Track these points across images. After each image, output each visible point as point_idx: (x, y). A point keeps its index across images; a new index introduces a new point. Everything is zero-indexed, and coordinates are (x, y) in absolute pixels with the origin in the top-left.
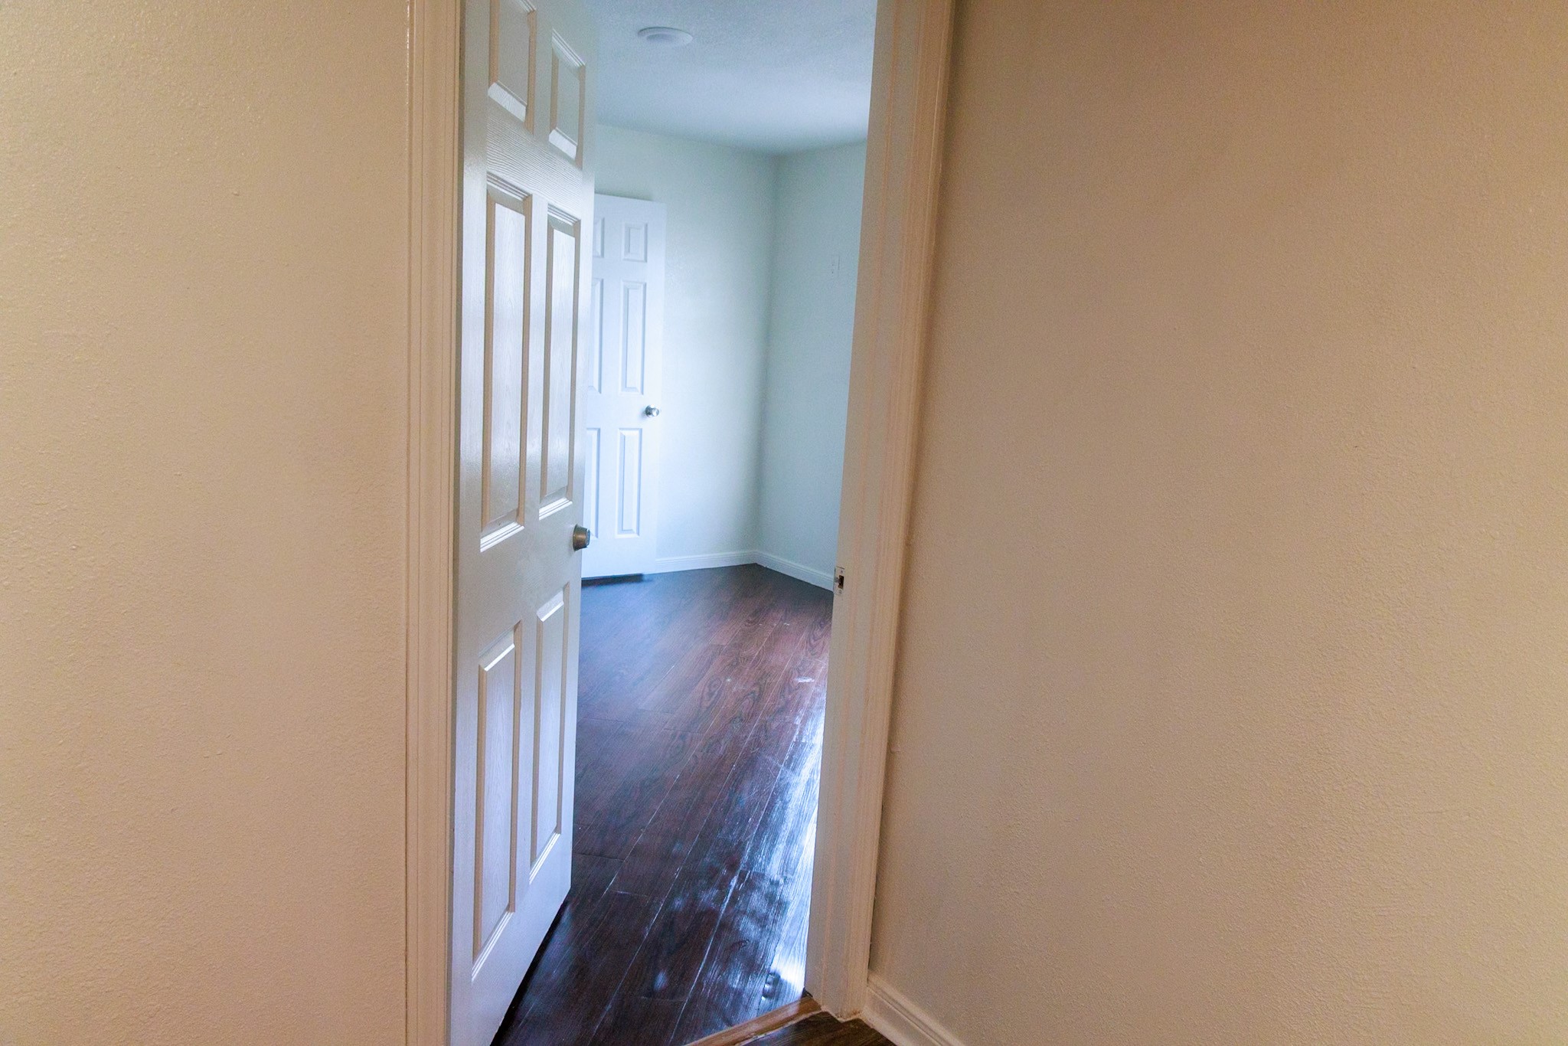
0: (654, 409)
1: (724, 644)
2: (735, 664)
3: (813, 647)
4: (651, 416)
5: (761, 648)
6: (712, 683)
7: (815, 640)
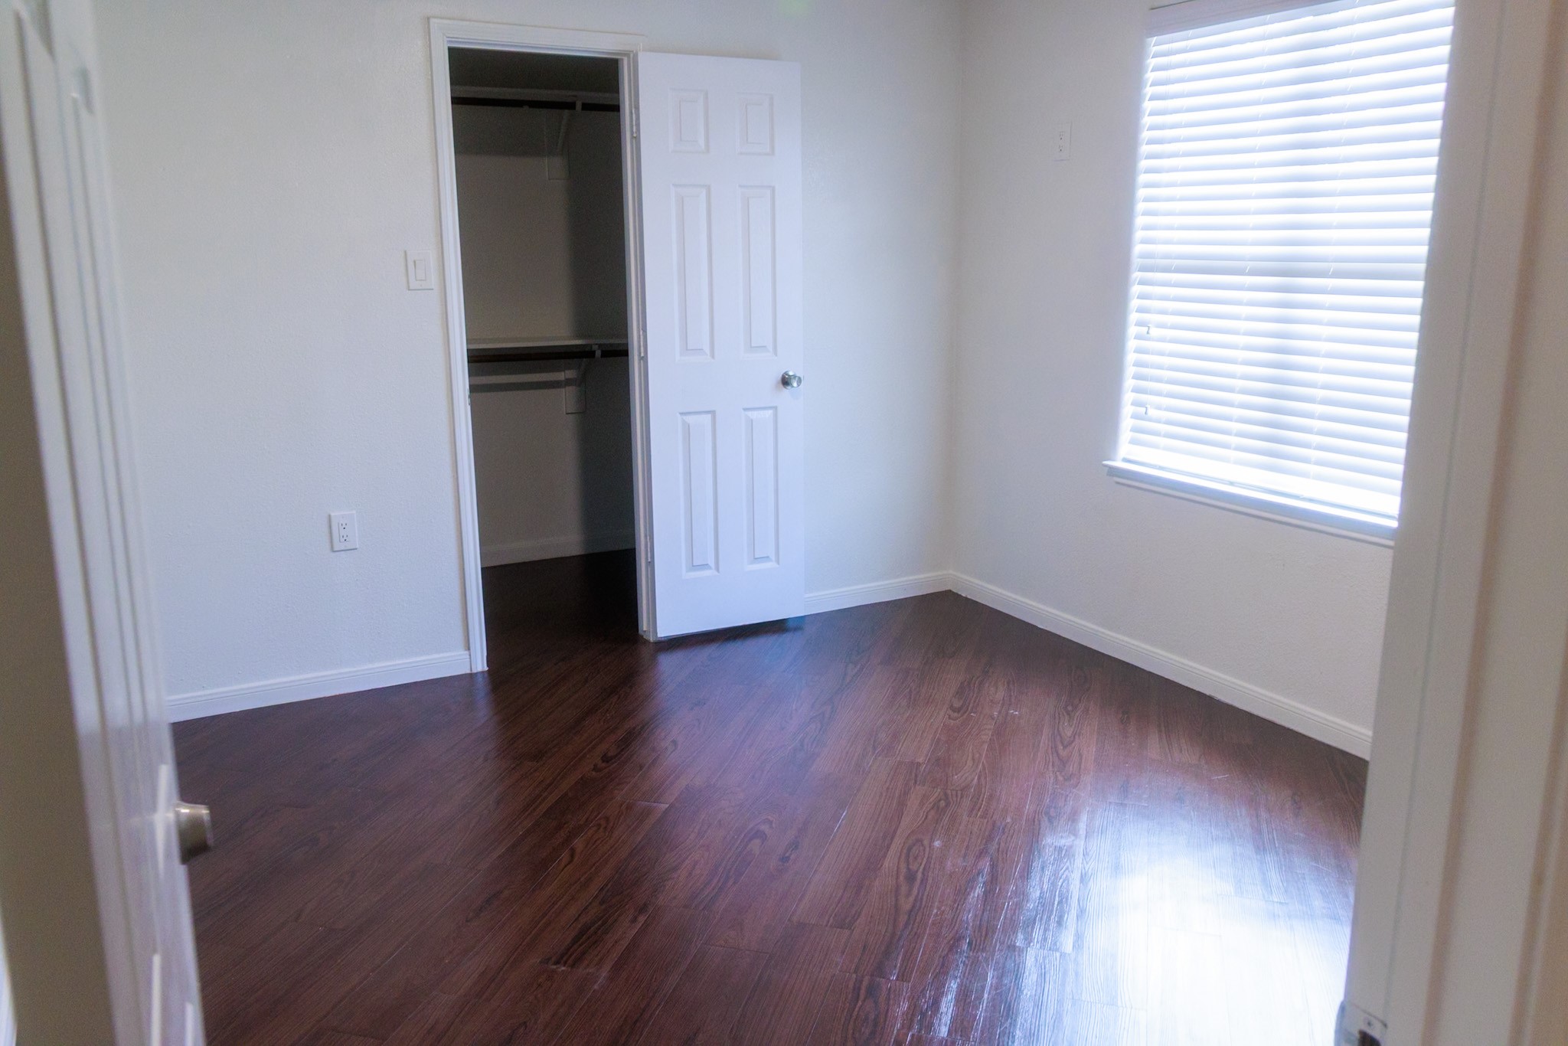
0: (795, 376)
1: (921, 760)
2: (942, 804)
3: (1064, 762)
4: (789, 387)
5: (980, 766)
6: (909, 850)
7: (1065, 747)
